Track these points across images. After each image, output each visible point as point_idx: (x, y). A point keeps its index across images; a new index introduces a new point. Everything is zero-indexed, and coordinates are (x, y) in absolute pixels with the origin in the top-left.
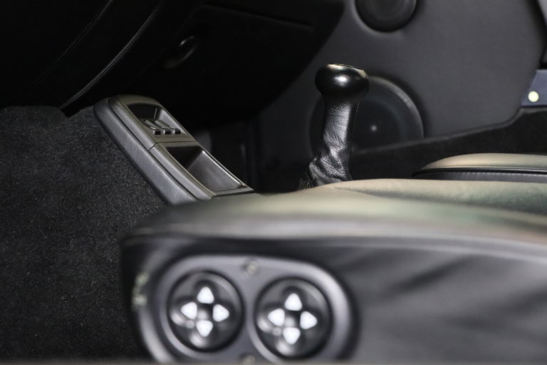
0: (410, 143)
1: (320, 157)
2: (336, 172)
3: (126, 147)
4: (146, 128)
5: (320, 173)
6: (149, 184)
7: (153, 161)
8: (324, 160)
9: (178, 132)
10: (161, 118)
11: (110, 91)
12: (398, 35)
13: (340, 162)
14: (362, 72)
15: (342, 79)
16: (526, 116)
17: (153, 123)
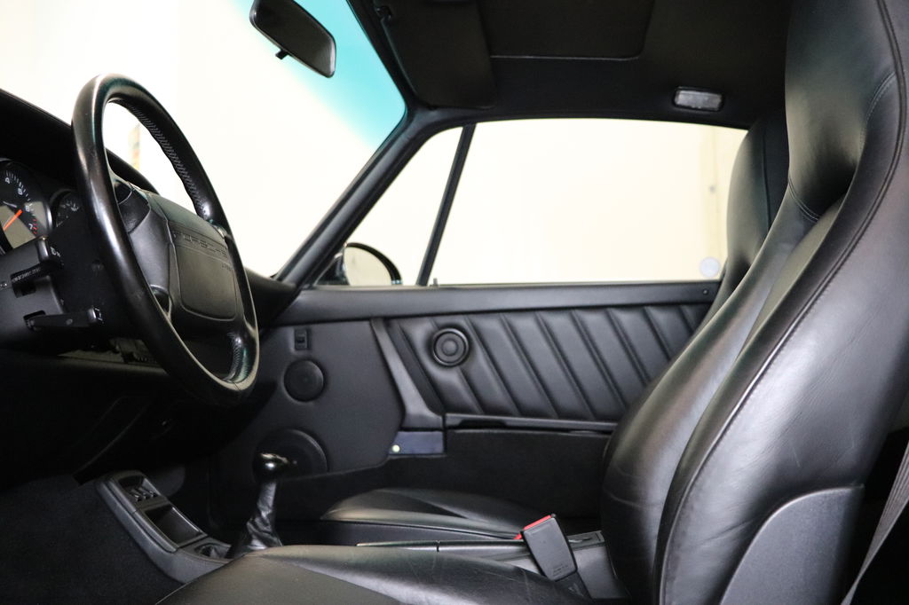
0: (318, 476)
1: (254, 518)
2: (265, 529)
3: (116, 512)
4: (130, 496)
5: (254, 530)
6: (131, 539)
7: (135, 523)
8: (257, 520)
9: (155, 495)
10: (144, 485)
11: (103, 471)
12: (311, 404)
13: (268, 522)
14: (284, 460)
15: (271, 465)
16: (391, 461)
17: (138, 490)
